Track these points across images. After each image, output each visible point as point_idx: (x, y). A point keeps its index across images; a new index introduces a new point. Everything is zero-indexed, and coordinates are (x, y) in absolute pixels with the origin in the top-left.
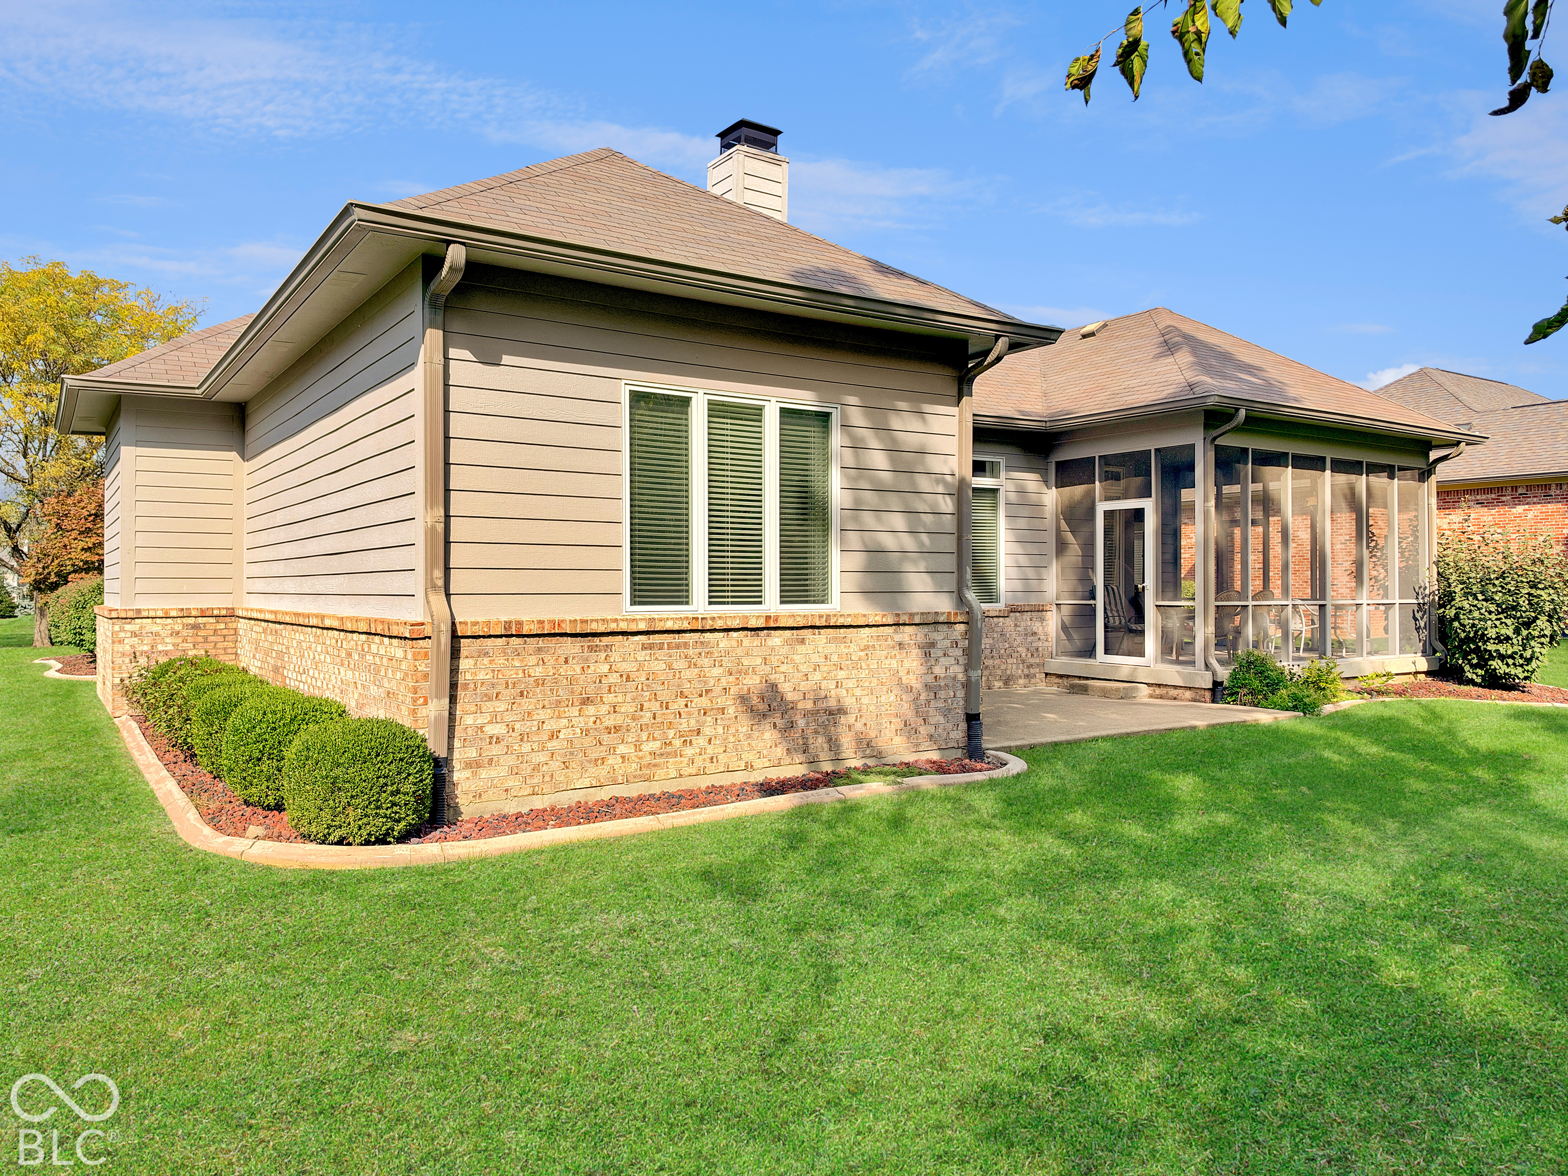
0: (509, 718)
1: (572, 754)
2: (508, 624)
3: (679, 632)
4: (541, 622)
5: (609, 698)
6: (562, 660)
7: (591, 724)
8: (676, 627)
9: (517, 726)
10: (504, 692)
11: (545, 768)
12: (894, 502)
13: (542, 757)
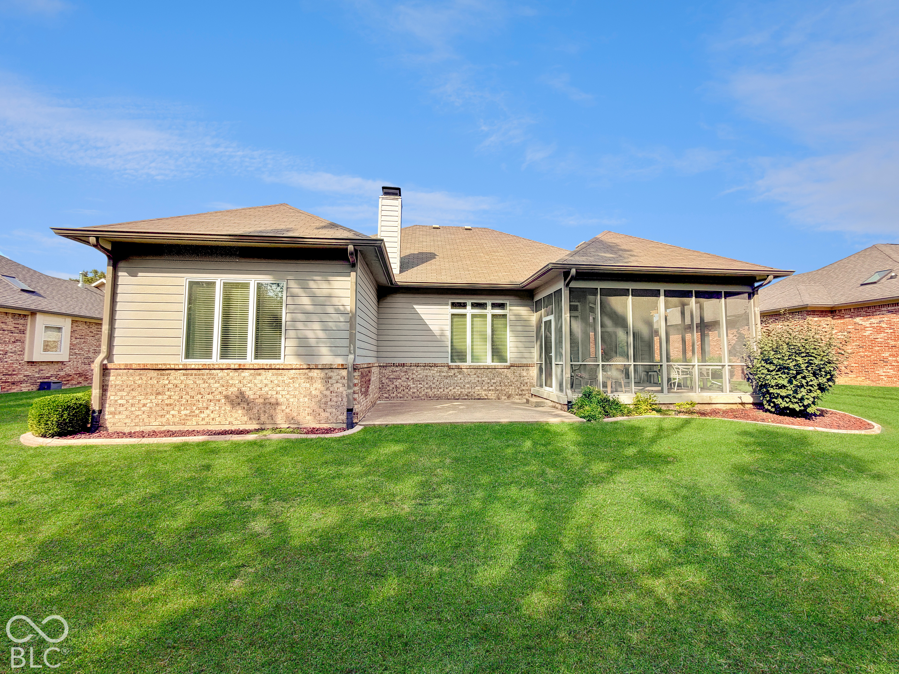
0: (127, 398)
1: (151, 412)
2: (126, 365)
3: (200, 369)
4: (139, 364)
5: (168, 393)
6: (149, 378)
7: (160, 402)
8: (196, 368)
9: (130, 401)
10: (126, 389)
11: (140, 417)
12: (314, 318)
13: (139, 413)
